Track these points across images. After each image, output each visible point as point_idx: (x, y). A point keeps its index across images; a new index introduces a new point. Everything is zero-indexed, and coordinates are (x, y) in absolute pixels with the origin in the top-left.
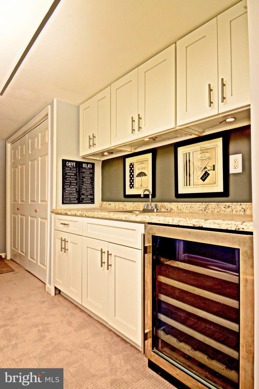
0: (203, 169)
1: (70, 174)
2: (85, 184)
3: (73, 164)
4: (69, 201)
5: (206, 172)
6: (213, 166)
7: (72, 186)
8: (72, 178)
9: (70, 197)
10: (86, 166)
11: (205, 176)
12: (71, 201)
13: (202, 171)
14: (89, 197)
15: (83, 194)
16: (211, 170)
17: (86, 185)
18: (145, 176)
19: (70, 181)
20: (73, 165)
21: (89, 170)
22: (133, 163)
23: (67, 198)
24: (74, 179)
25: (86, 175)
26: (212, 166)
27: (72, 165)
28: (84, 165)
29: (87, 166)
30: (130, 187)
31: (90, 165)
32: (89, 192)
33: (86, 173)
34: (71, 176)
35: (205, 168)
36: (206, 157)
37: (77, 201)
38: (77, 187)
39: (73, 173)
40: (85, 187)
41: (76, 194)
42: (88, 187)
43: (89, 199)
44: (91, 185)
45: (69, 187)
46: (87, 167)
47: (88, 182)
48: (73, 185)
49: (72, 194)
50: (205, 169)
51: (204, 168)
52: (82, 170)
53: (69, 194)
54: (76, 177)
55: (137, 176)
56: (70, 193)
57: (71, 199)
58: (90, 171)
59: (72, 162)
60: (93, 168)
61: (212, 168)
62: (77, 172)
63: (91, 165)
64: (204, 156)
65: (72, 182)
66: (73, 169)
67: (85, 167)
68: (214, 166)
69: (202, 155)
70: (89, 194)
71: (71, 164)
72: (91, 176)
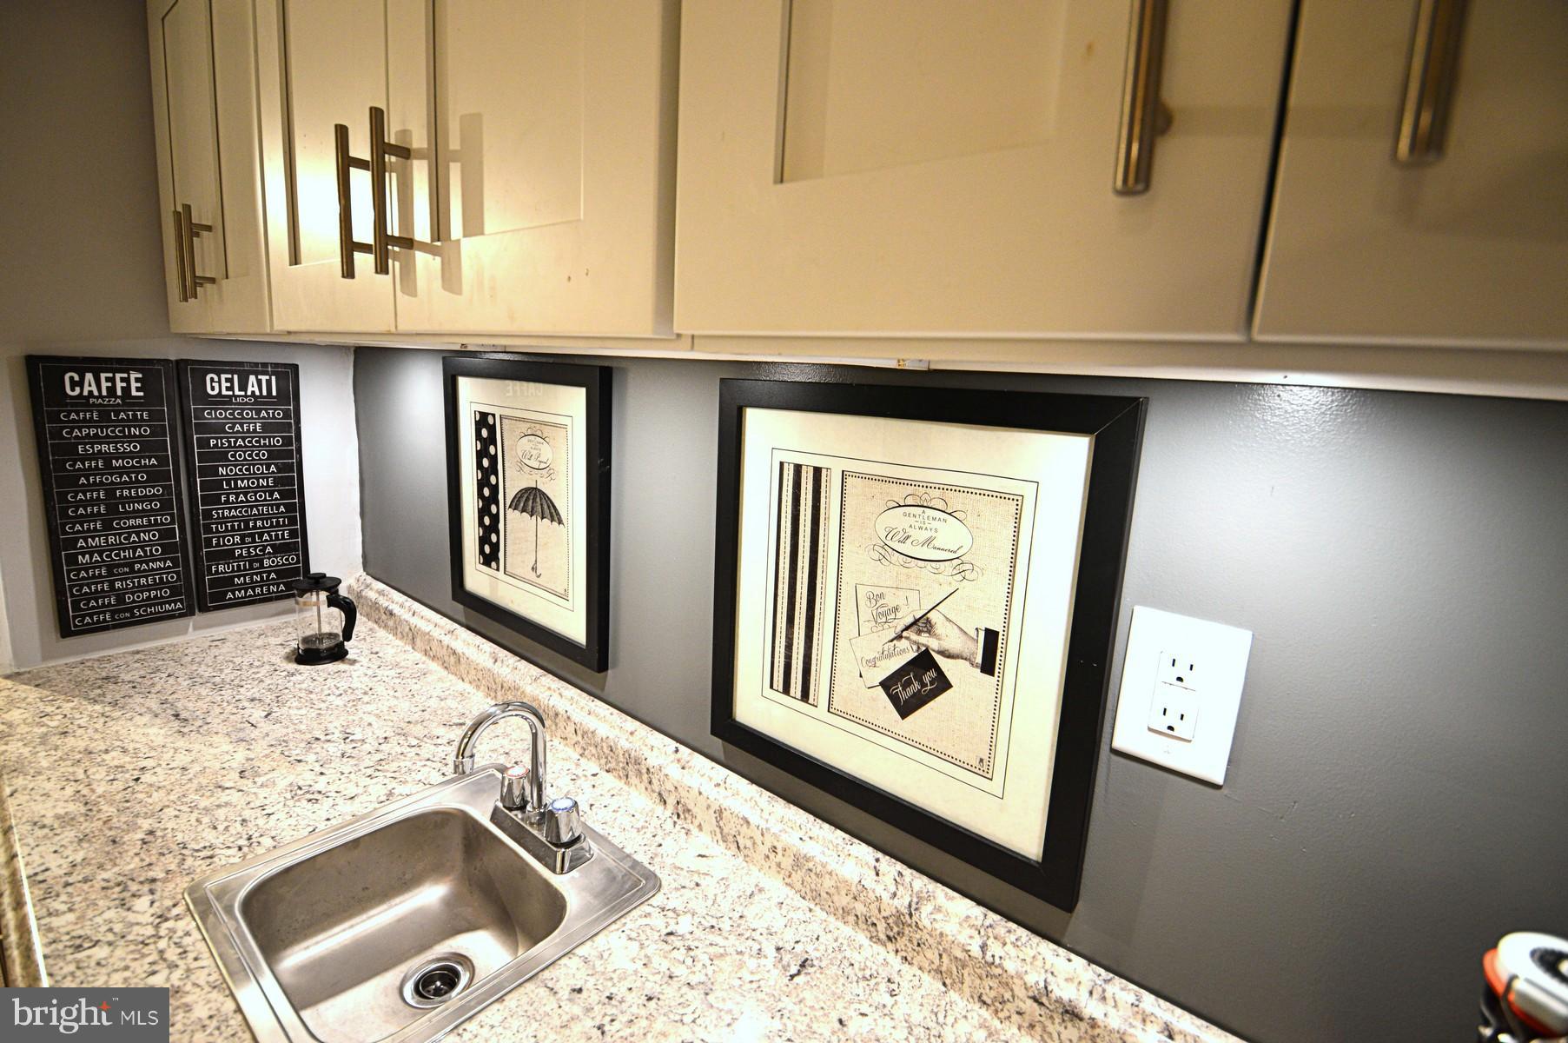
0: (907, 628)
1: (104, 448)
2: (232, 498)
3: (119, 385)
4: (113, 613)
5: (924, 661)
6: (982, 635)
7: (132, 522)
8: (121, 471)
9: (118, 585)
10: (230, 388)
11: (917, 685)
12: (131, 610)
13: (899, 637)
14: (266, 562)
15: (228, 555)
16: (968, 663)
17: (241, 497)
18: (555, 524)
19: (110, 493)
20: (127, 390)
21: (258, 412)
22: (494, 415)
23: (96, 595)
24: (143, 477)
25: (240, 442)
26: (973, 633)
27: (112, 390)
28: (216, 385)
29: (243, 387)
30: (482, 551)
31: (264, 378)
32: (266, 537)
33: (238, 428)
34: (107, 458)
35: (922, 624)
36: (936, 543)
37: (175, 602)
38: (172, 522)
39: (131, 438)
40: (233, 512)
41: (169, 563)
42: (255, 511)
43: (273, 575)
44: (276, 495)
45: (107, 526)
46: (237, 392)
47: (252, 483)
48: (134, 511)
49: (137, 567)
50: (919, 632)
51: (910, 620)
52: (201, 411)
53: (110, 568)
54: (154, 461)
55: (515, 505)
56: (119, 566)
57: (128, 598)
58: (263, 414)
59: (114, 371)
60: (289, 393)
61: (971, 645)
62: (158, 431)
63: (269, 382)
64: (924, 535)
65: (126, 492)
66: (123, 415)
67: (224, 392)
68: (991, 637)
69: (912, 520)
70: (269, 549)
71: (104, 385)
72: (277, 441)
